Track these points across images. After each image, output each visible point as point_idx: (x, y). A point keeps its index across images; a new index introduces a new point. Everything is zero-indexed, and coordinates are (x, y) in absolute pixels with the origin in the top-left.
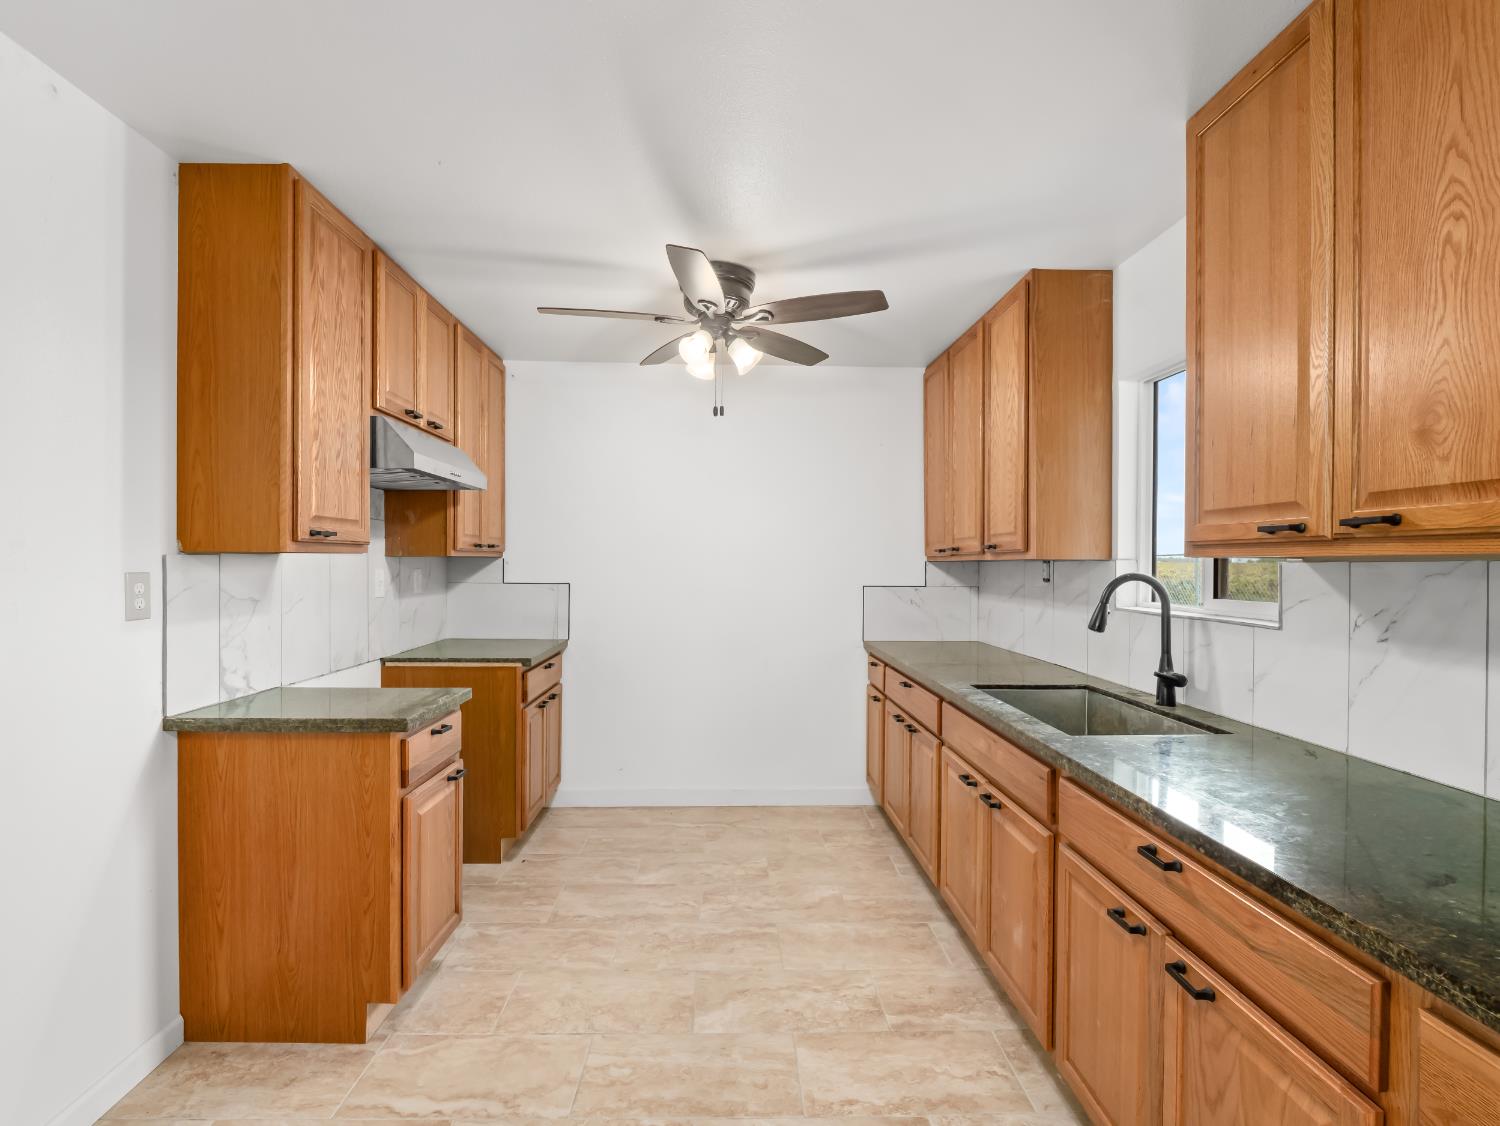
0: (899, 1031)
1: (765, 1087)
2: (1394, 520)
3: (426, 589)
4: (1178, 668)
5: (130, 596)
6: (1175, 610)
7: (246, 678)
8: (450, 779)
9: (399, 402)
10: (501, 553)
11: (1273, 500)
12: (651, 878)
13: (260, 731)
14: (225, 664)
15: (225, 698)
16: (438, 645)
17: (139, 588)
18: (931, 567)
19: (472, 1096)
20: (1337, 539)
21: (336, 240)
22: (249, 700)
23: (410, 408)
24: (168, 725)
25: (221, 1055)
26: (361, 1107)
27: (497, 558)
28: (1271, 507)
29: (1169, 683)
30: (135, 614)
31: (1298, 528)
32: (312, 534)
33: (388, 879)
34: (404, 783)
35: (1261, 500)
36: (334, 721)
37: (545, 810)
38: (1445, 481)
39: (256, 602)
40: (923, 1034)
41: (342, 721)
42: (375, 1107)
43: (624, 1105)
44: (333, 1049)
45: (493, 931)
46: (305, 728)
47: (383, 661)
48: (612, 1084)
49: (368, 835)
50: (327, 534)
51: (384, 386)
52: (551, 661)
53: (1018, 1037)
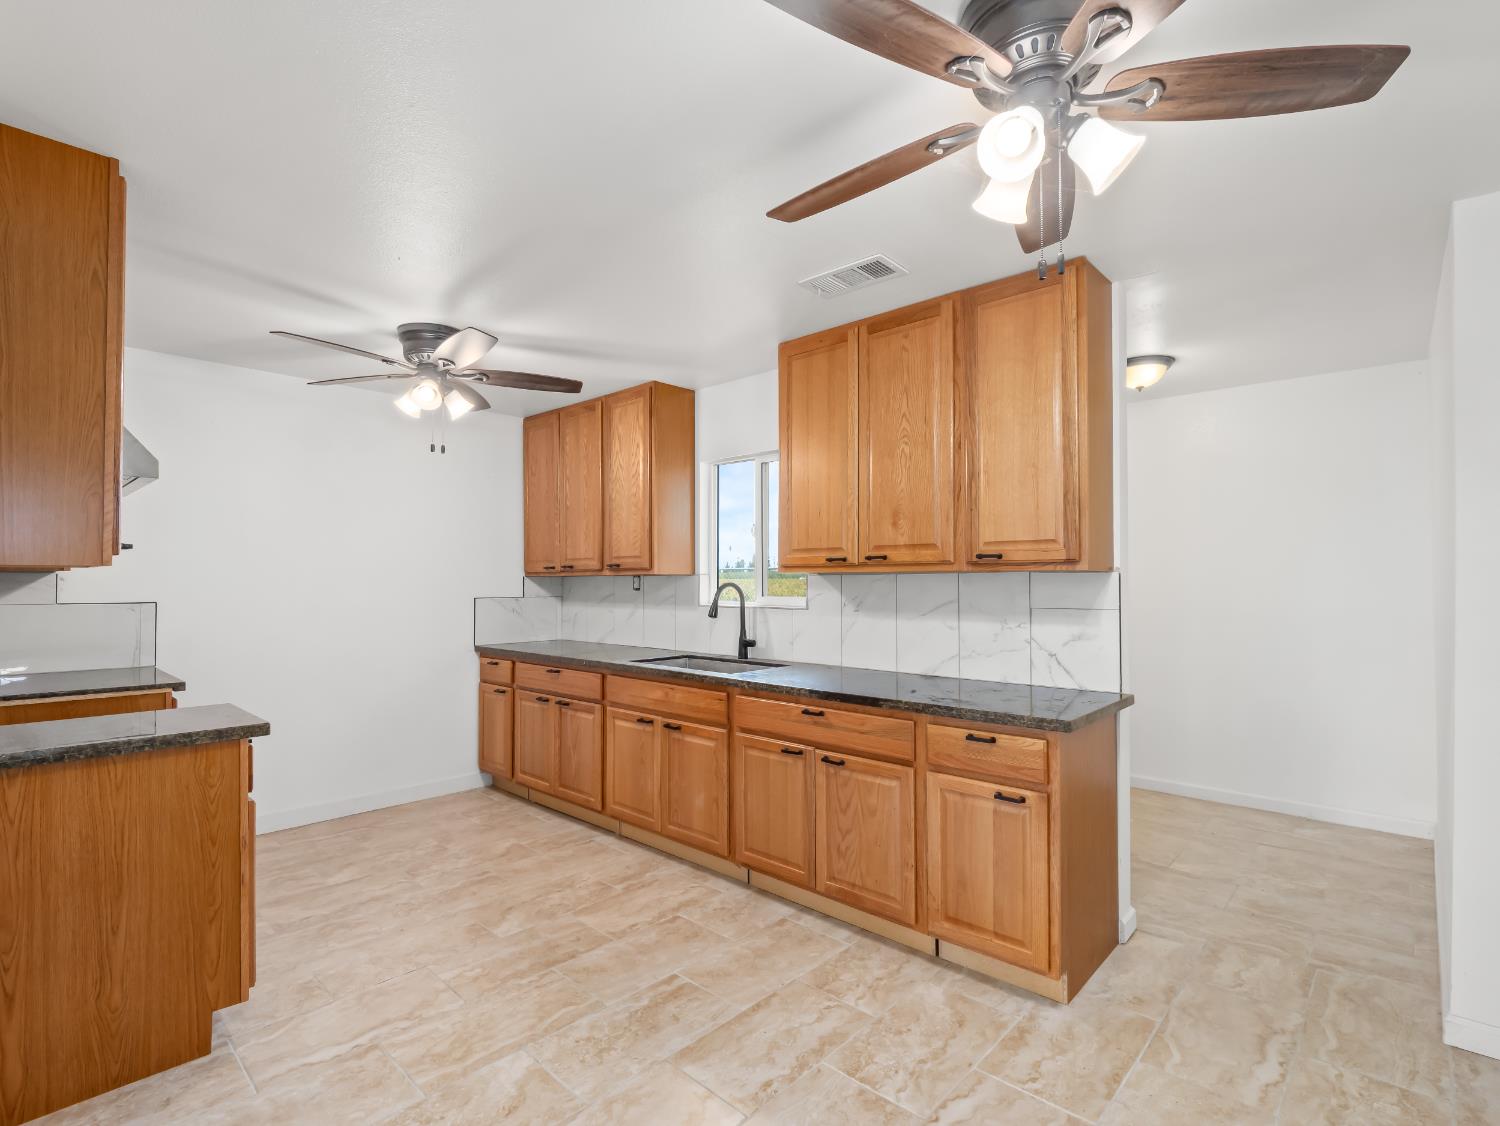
0: (627, 890)
1: (579, 939)
2: (885, 558)
4: (749, 637)
6: (747, 604)
11: (831, 546)
13: (92, 756)
18: (527, 580)
20: (860, 565)
28: (829, 549)
29: (745, 644)
31: (844, 560)
33: (238, 882)
34: (250, 787)
35: (825, 546)
36: (189, 735)
38: (902, 543)
40: (643, 886)
41: (198, 733)
46: (152, 746)
49: (214, 844)
53: (691, 870)
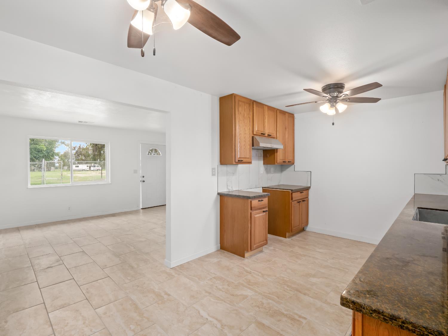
3: (275, 172)
5: (212, 172)
7: (232, 187)
8: (264, 212)
9: (260, 132)
10: (293, 163)
12: (321, 251)
14: (228, 184)
15: (228, 191)
16: (278, 185)
17: (214, 170)
19: (257, 271)
21: (243, 104)
22: (232, 191)
23: (263, 133)
24: (218, 194)
25: (224, 252)
26: (240, 266)
27: (293, 165)
30: (213, 175)
32: (239, 161)
33: (248, 227)
34: (251, 210)
37: (303, 230)
39: (234, 174)
42: (242, 267)
43: (283, 284)
44: (239, 257)
45: (277, 249)
47: (263, 187)
48: (283, 280)
49: (245, 218)
50: (242, 161)
51: (256, 129)
52: (303, 191)
